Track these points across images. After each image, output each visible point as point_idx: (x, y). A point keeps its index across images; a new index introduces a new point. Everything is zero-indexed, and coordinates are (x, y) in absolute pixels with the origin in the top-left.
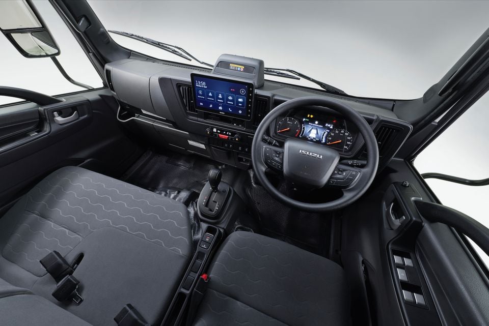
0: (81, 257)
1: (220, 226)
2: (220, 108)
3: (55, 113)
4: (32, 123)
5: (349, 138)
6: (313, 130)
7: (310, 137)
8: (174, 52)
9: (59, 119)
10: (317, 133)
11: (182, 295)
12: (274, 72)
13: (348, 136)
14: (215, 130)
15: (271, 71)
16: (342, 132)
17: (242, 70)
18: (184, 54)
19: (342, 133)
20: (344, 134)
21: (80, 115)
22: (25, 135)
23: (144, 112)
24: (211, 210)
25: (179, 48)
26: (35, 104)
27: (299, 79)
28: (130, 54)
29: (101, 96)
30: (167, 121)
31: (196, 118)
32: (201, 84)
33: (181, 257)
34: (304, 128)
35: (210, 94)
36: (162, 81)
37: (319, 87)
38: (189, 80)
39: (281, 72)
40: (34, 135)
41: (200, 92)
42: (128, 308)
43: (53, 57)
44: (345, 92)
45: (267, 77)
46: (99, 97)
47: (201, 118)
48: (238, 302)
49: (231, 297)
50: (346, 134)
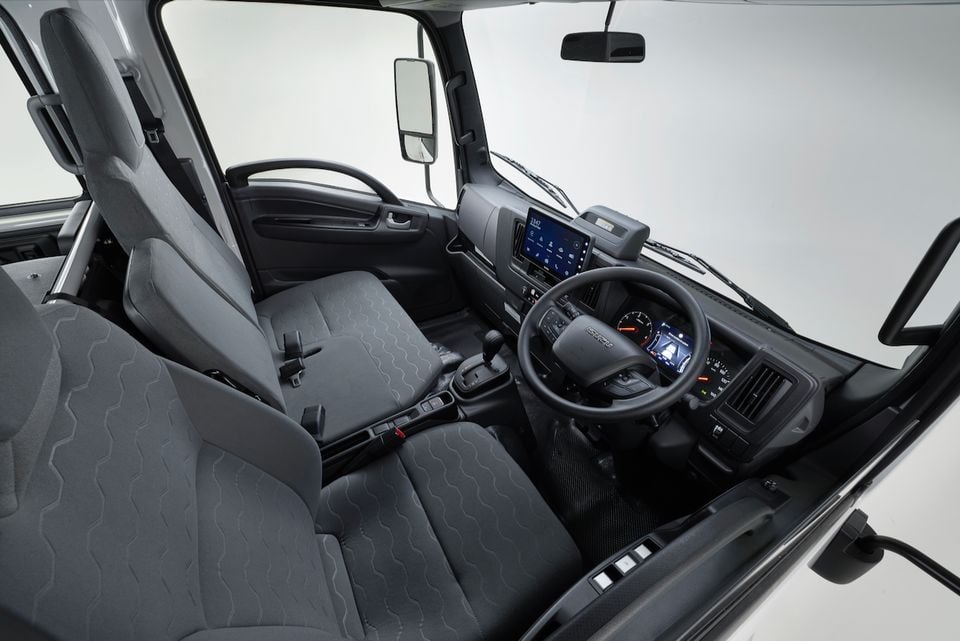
0: (318, 350)
1: (463, 408)
2: (547, 261)
3: (391, 214)
4: (369, 216)
5: (724, 381)
6: (671, 346)
7: (662, 356)
8: (550, 192)
9: (391, 221)
10: (676, 353)
11: (366, 435)
12: (669, 252)
13: (725, 377)
14: (533, 292)
15: (666, 250)
16: (717, 365)
17: (610, 230)
18: (561, 197)
19: (715, 368)
20: (718, 370)
21: (411, 227)
22: (355, 223)
23: (477, 250)
24: (465, 383)
25: (559, 190)
26: (380, 199)
27: (703, 273)
28: (500, 181)
29: (444, 217)
30: (494, 268)
31: (518, 269)
32: (536, 224)
33: (395, 403)
34: (658, 338)
35: (541, 239)
36: (504, 212)
37: (740, 300)
38: (525, 215)
39: (681, 255)
40: (362, 226)
41: (532, 233)
42: (320, 409)
43: (427, 166)
44: (790, 325)
45: (645, 251)
46: (441, 217)
47: (524, 270)
48: (414, 492)
49: (410, 478)
50: (721, 371)
